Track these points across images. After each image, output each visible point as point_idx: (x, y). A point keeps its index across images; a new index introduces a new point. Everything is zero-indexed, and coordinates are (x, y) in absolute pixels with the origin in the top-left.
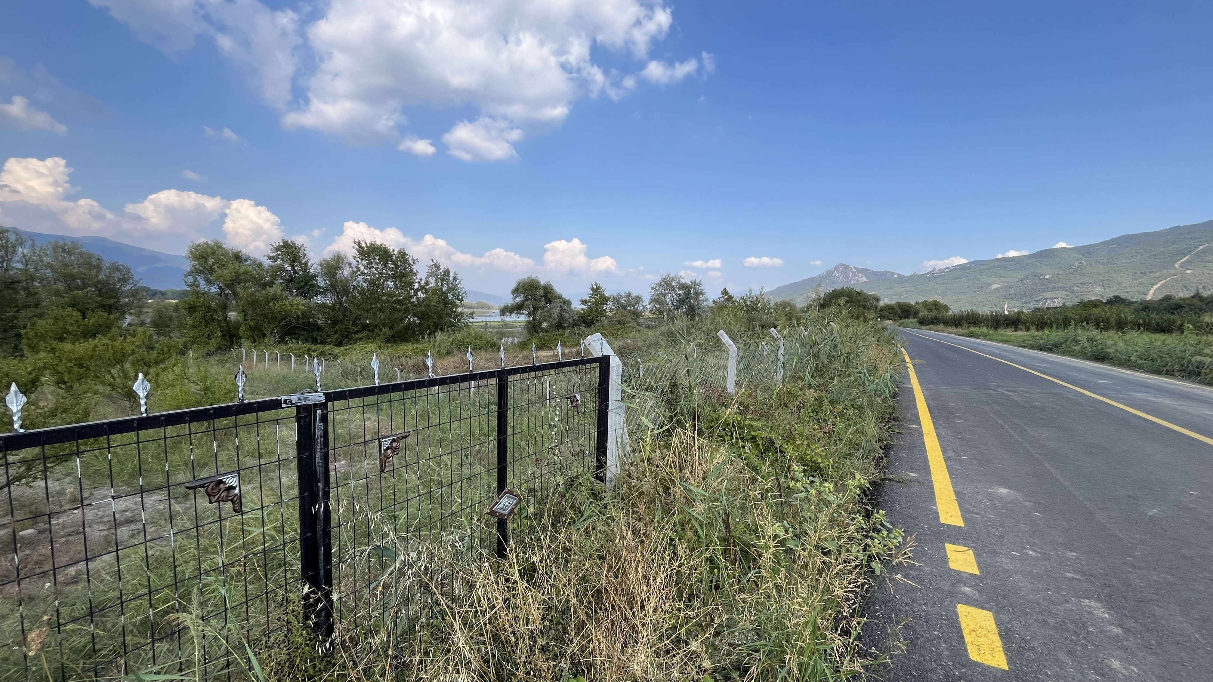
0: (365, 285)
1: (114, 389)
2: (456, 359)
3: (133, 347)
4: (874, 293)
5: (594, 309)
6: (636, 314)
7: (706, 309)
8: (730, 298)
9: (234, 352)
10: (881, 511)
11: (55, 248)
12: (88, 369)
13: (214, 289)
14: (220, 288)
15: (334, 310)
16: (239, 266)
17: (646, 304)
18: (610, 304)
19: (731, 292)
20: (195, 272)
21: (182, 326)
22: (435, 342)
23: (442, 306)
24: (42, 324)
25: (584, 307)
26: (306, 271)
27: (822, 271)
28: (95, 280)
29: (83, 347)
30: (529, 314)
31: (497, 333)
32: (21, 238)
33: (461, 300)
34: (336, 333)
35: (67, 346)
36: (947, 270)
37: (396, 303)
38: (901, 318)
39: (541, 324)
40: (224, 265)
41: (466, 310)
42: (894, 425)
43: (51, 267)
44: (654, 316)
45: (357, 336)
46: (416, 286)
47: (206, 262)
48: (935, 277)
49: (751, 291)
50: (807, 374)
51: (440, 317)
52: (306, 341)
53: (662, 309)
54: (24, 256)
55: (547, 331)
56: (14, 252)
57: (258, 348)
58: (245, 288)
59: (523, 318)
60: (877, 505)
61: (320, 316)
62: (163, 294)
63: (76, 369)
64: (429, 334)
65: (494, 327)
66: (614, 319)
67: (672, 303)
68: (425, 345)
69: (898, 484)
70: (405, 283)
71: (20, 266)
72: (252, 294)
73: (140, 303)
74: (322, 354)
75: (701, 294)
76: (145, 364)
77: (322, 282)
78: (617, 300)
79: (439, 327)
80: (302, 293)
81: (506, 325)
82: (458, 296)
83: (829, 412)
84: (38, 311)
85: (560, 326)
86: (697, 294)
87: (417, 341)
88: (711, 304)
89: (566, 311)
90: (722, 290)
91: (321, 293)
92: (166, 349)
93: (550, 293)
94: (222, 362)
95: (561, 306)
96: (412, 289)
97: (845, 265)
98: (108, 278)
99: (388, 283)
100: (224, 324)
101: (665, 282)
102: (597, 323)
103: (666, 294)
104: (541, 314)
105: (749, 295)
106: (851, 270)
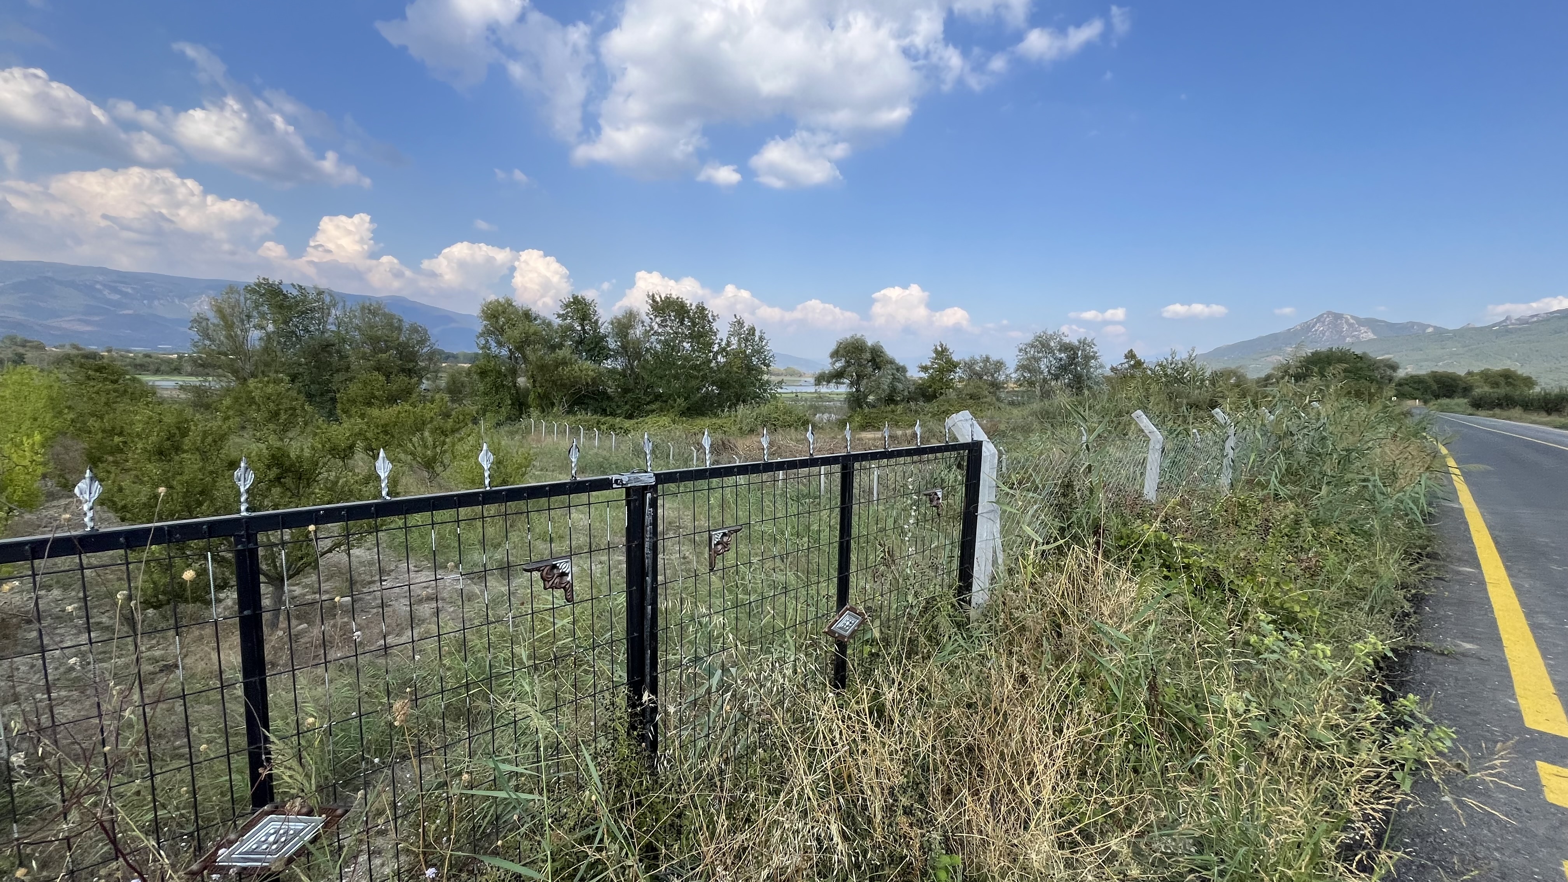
0: (658, 346)
1: (415, 459)
3: (432, 414)
4: (1387, 356)
5: (938, 378)
6: (996, 386)
7: (1100, 379)
8: (1139, 364)
9: (524, 422)
10: (1411, 696)
11: (363, 308)
12: (393, 436)
13: (504, 352)
14: (510, 350)
15: (625, 376)
16: (529, 326)
17: (1011, 372)
18: (959, 372)
19: (1140, 356)
20: (487, 333)
21: (474, 393)
22: (736, 416)
23: (745, 373)
24: (354, 389)
25: (922, 375)
26: (596, 330)
27: (1294, 323)
28: (397, 342)
29: (388, 413)
30: (852, 384)
31: (811, 407)
32: (336, 299)
33: (768, 366)
34: (626, 403)
35: (375, 412)
36: (1535, 319)
37: (692, 369)
38: (1437, 397)
39: (866, 397)
40: (514, 325)
41: (773, 378)
42: (1428, 566)
43: (359, 328)
44: (1022, 389)
45: (649, 408)
46: (716, 348)
47: (497, 322)
48: (1508, 332)
49: (1173, 354)
50: (1273, 478)
51: (743, 386)
52: (595, 412)
53: (1034, 379)
54: (337, 318)
55: (874, 407)
56: (329, 314)
57: (546, 419)
58: (534, 351)
59: (843, 389)
60: (1403, 687)
61: (610, 383)
62: (455, 357)
63: (381, 435)
64: (730, 407)
65: (806, 400)
66: (965, 392)
67: (1049, 371)
68: (725, 420)
69: (1439, 658)
70: (703, 344)
71: (333, 328)
72: (541, 358)
73: (436, 368)
74: (612, 427)
75: (1093, 357)
76: (442, 432)
77: (612, 344)
78: (970, 366)
79: (740, 398)
80: (592, 356)
81: (821, 397)
82: (764, 359)
83: (1310, 538)
84: (349, 375)
85: (890, 400)
86: (1087, 358)
87: (716, 415)
88: (1108, 372)
89: (899, 381)
90: (1126, 352)
91: (611, 356)
92: (461, 417)
93: (880, 357)
94: (512, 434)
95: (893, 374)
96: (710, 351)
97: (1335, 313)
98: (408, 340)
99: (685, 344)
100: (513, 391)
101: (1040, 342)
102: (941, 398)
103: (1040, 359)
104: (867, 383)
105: (1170, 359)
106: (1347, 321)
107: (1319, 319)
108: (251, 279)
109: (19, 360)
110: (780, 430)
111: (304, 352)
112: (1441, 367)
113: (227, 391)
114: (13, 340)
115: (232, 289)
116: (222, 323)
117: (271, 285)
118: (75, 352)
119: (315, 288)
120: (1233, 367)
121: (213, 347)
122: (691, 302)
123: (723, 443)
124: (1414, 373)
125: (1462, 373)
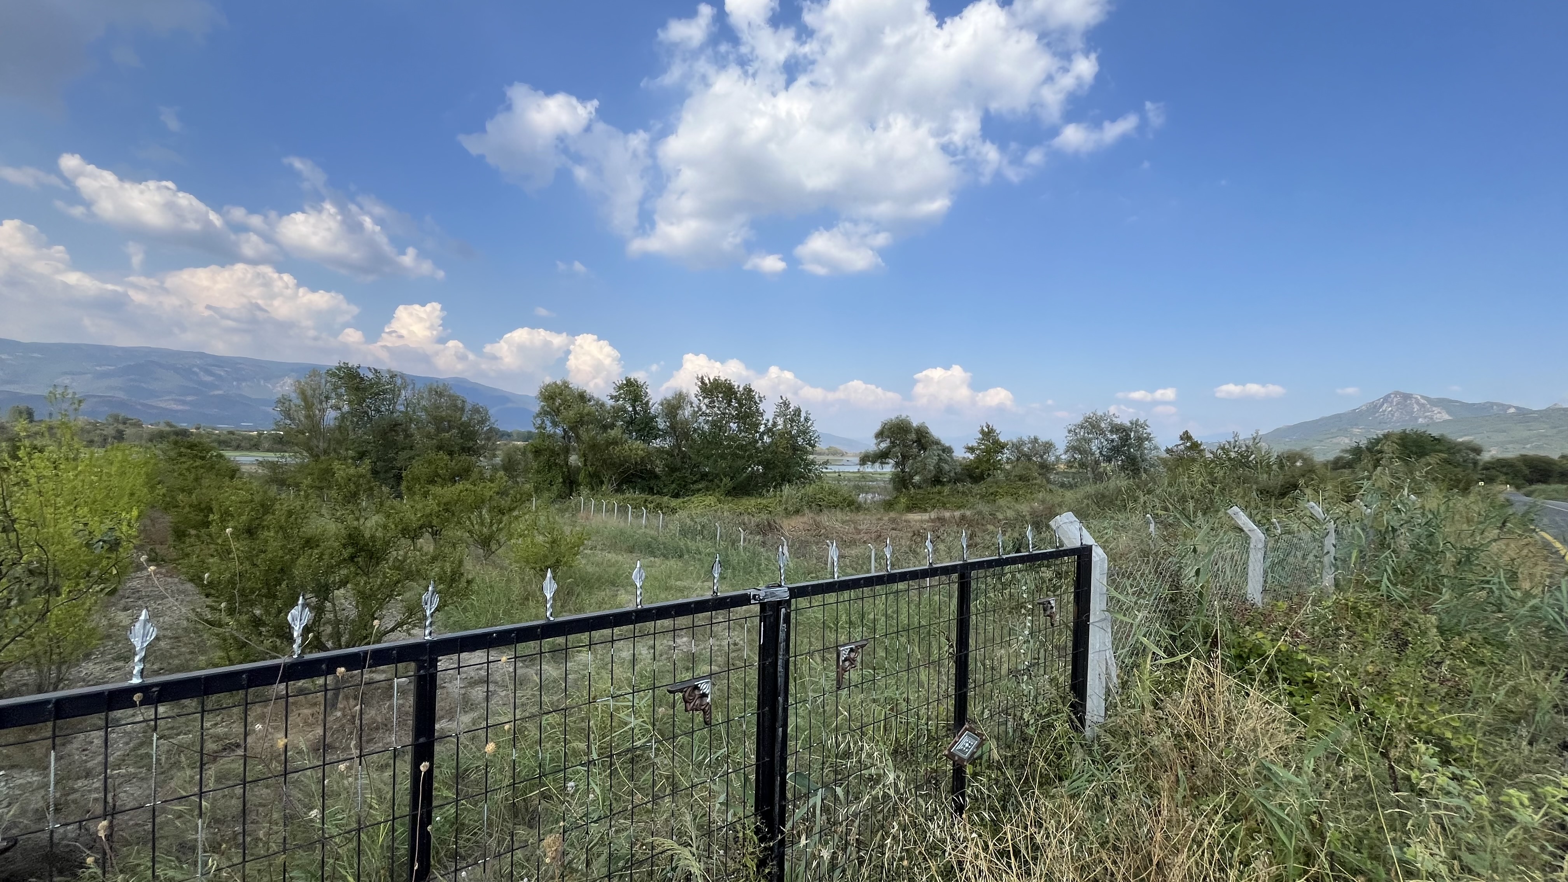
0: (706, 427)
1: (472, 536)
2: (805, 519)
3: (491, 493)
4: (1467, 439)
5: (985, 459)
6: (1045, 468)
7: (1156, 461)
8: (1195, 446)
9: (574, 500)
11: (430, 391)
12: (453, 514)
13: (559, 431)
14: (564, 430)
15: (672, 455)
16: (584, 407)
17: (1060, 453)
18: (1007, 454)
19: (1196, 437)
20: (544, 413)
21: (527, 471)
22: (781, 496)
23: (790, 452)
24: (418, 468)
25: (972, 457)
26: (646, 411)
27: (1359, 404)
28: (459, 422)
29: (449, 492)
30: (897, 464)
31: (855, 487)
32: (408, 381)
33: (813, 446)
34: (673, 482)
35: (436, 490)
37: (738, 449)
38: (1531, 482)
39: (911, 477)
40: (570, 406)
41: (818, 458)
43: (424, 409)
44: (1072, 470)
45: (696, 487)
46: (762, 428)
47: (553, 403)
49: (1235, 436)
51: (788, 466)
52: (642, 490)
53: (1085, 460)
54: (406, 399)
55: (920, 488)
56: (399, 396)
57: (595, 497)
58: (587, 430)
59: (889, 469)
61: (658, 462)
62: (509, 435)
63: (443, 513)
64: (775, 487)
65: (850, 479)
66: (1013, 474)
67: (1100, 452)
68: (770, 500)
70: (750, 425)
71: (402, 409)
72: (594, 438)
73: (493, 446)
74: (659, 506)
75: (1147, 439)
76: (500, 510)
77: (662, 424)
78: (1017, 447)
79: (786, 478)
80: (642, 436)
81: (864, 477)
82: (810, 440)
84: (413, 453)
85: (937, 481)
86: (1140, 440)
87: (761, 495)
88: (1163, 454)
89: (946, 462)
90: (1181, 433)
91: (660, 436)
92: (518, 496)
93: (925, 437)
94: (562, 511)
95: (939, 455)
96: (758, 432)
97: (1404, 394)
98: (470, 420)
99: (731, 424)
100: (565, 470)
101: (1090, 424)
102: (989, 479)
103: (1090, 440)
104: (913, 464)
105: (1232, 440)
106: (1418, 402)
107: (1386, 399)
108: (333, 362)
109: (120, 436)
110: (825, 511)
111: (374, 431)
112: (1529, 449)
113: (302, 467)
114: (116, 419)
115: (314, 372)
116: (303, 404)
117: (349, 369)
118: (168, 429)
119: (389, 371)
120: (1298, 449)
121: (293, 426)
122: (738, 384)
123: (769, 523)
124: (1500, 456)
125: (1555, 456)
